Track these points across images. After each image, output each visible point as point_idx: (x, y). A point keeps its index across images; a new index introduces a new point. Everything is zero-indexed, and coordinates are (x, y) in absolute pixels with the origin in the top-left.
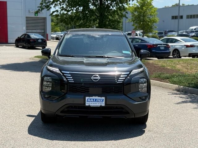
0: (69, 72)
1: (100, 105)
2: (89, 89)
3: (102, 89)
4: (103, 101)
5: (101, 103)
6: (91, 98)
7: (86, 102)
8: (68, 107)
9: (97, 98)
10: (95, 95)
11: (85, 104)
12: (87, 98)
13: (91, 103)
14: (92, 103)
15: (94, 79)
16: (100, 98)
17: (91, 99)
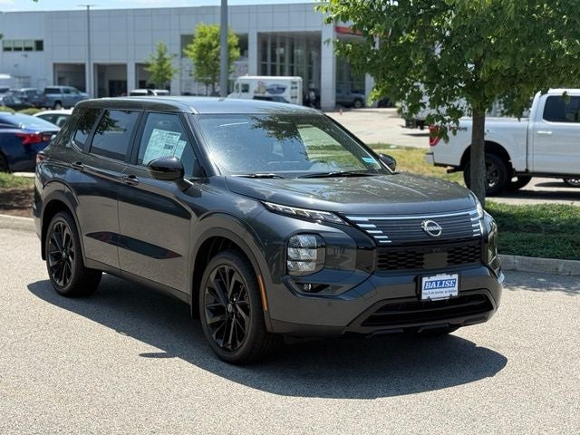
0: (366, 219)
1: (448, 294)
2: (424, 256)
3: (447, 254)
4: (454, 283)
5: (451, 289)
6: (433, 278)
7: (423, 291)
8: (381, 309)
9: (444, 277)
10: (441, 272)
11: (419, 296)
12: (425, 280)
13: (433, 293)
14: (434, 290)
15: (432, 232)
16: (448, 277)
17: (432, 282)
